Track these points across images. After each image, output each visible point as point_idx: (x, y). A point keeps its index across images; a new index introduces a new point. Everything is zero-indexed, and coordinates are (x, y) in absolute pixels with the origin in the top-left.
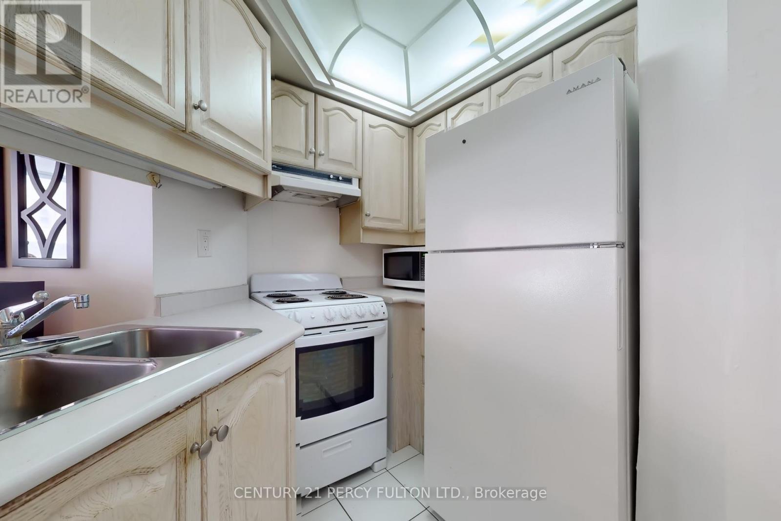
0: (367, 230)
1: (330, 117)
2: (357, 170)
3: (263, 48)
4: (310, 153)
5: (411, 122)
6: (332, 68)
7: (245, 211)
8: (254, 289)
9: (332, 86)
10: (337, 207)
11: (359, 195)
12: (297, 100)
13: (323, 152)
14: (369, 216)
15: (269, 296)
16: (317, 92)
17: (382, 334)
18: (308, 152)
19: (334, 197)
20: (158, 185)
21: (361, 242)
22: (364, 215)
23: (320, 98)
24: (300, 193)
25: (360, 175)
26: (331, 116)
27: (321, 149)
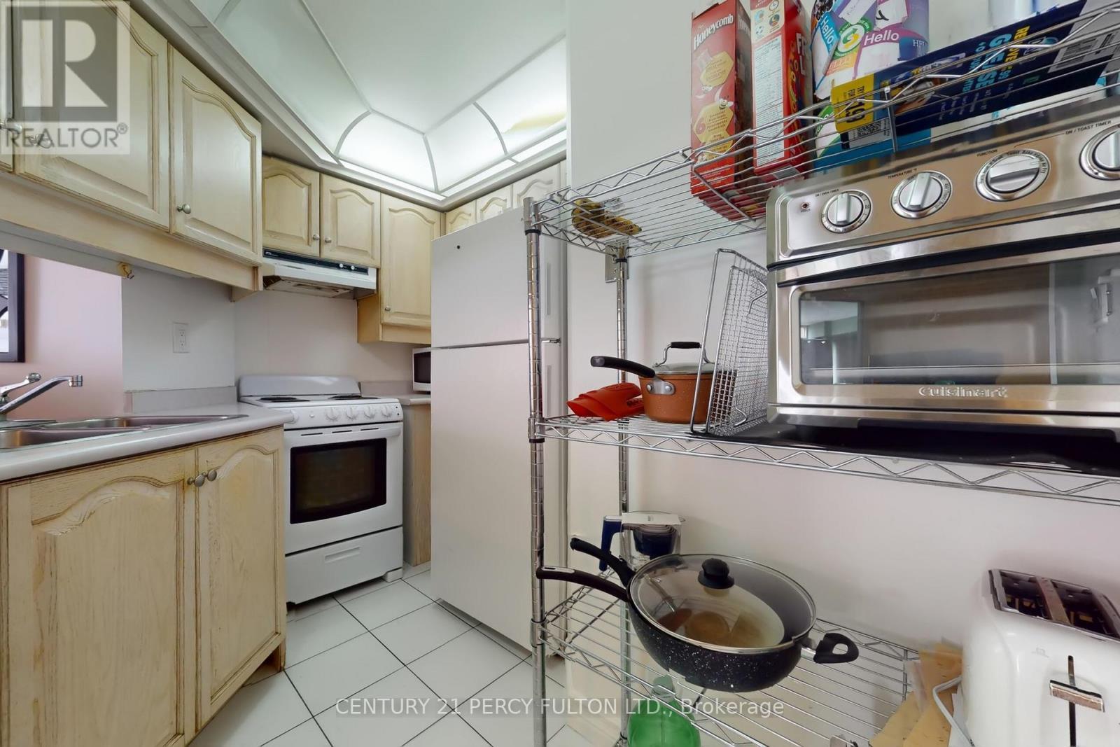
0: (386, 326)
1: (339, 200)
2: (374, 259)
3: (253, 137)
4: (314, 239)
5: (442, 206)
6: (340, 148)
7: (231, 302)
8: (244, 392)
9: (341, 166)
10: (354, 299)
11: (374, 287)
12: (297, 180)
13: (330, 239)
14: (389, 310)
15: (262, 399)
16: (322, 172)
17: (396, 436)
18: (309, 239)
19: (345, 289)
20: (130, 275)
21: (381, 339)
22: (383, 310)
23: (326, 178)
24: (300, 284)
25: (378, 265)
26: (340, 198)
27: (327, 235)
